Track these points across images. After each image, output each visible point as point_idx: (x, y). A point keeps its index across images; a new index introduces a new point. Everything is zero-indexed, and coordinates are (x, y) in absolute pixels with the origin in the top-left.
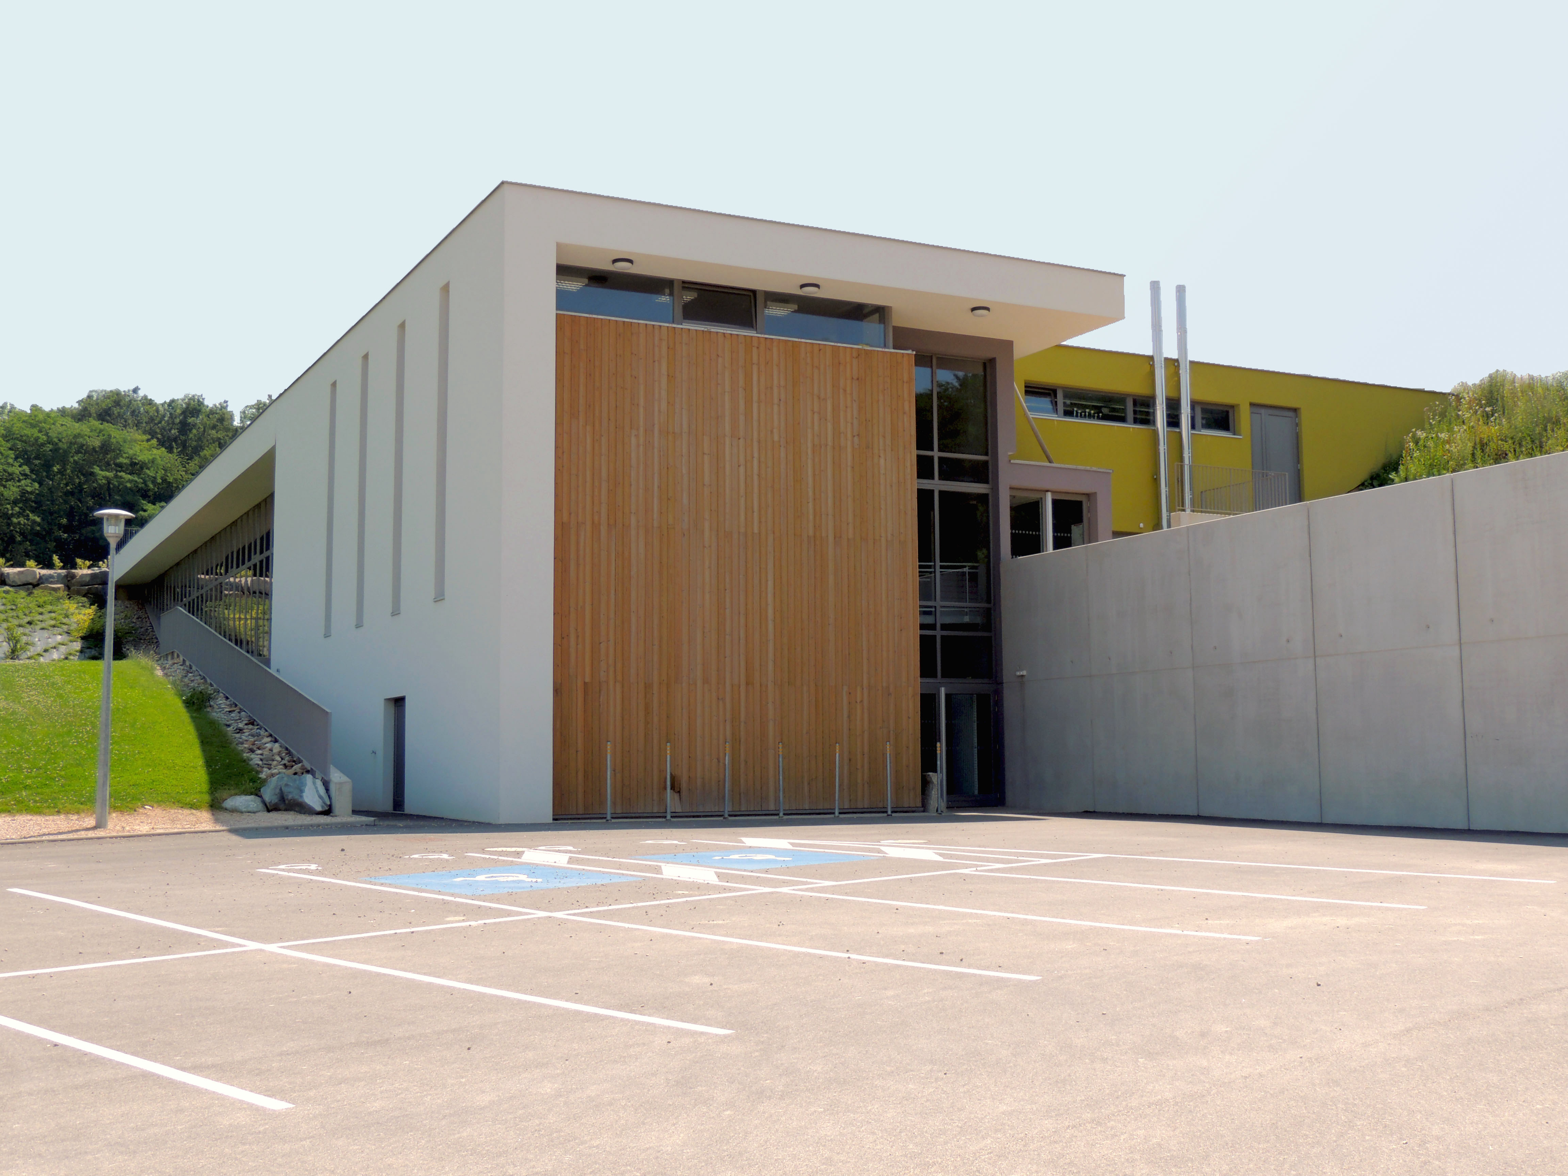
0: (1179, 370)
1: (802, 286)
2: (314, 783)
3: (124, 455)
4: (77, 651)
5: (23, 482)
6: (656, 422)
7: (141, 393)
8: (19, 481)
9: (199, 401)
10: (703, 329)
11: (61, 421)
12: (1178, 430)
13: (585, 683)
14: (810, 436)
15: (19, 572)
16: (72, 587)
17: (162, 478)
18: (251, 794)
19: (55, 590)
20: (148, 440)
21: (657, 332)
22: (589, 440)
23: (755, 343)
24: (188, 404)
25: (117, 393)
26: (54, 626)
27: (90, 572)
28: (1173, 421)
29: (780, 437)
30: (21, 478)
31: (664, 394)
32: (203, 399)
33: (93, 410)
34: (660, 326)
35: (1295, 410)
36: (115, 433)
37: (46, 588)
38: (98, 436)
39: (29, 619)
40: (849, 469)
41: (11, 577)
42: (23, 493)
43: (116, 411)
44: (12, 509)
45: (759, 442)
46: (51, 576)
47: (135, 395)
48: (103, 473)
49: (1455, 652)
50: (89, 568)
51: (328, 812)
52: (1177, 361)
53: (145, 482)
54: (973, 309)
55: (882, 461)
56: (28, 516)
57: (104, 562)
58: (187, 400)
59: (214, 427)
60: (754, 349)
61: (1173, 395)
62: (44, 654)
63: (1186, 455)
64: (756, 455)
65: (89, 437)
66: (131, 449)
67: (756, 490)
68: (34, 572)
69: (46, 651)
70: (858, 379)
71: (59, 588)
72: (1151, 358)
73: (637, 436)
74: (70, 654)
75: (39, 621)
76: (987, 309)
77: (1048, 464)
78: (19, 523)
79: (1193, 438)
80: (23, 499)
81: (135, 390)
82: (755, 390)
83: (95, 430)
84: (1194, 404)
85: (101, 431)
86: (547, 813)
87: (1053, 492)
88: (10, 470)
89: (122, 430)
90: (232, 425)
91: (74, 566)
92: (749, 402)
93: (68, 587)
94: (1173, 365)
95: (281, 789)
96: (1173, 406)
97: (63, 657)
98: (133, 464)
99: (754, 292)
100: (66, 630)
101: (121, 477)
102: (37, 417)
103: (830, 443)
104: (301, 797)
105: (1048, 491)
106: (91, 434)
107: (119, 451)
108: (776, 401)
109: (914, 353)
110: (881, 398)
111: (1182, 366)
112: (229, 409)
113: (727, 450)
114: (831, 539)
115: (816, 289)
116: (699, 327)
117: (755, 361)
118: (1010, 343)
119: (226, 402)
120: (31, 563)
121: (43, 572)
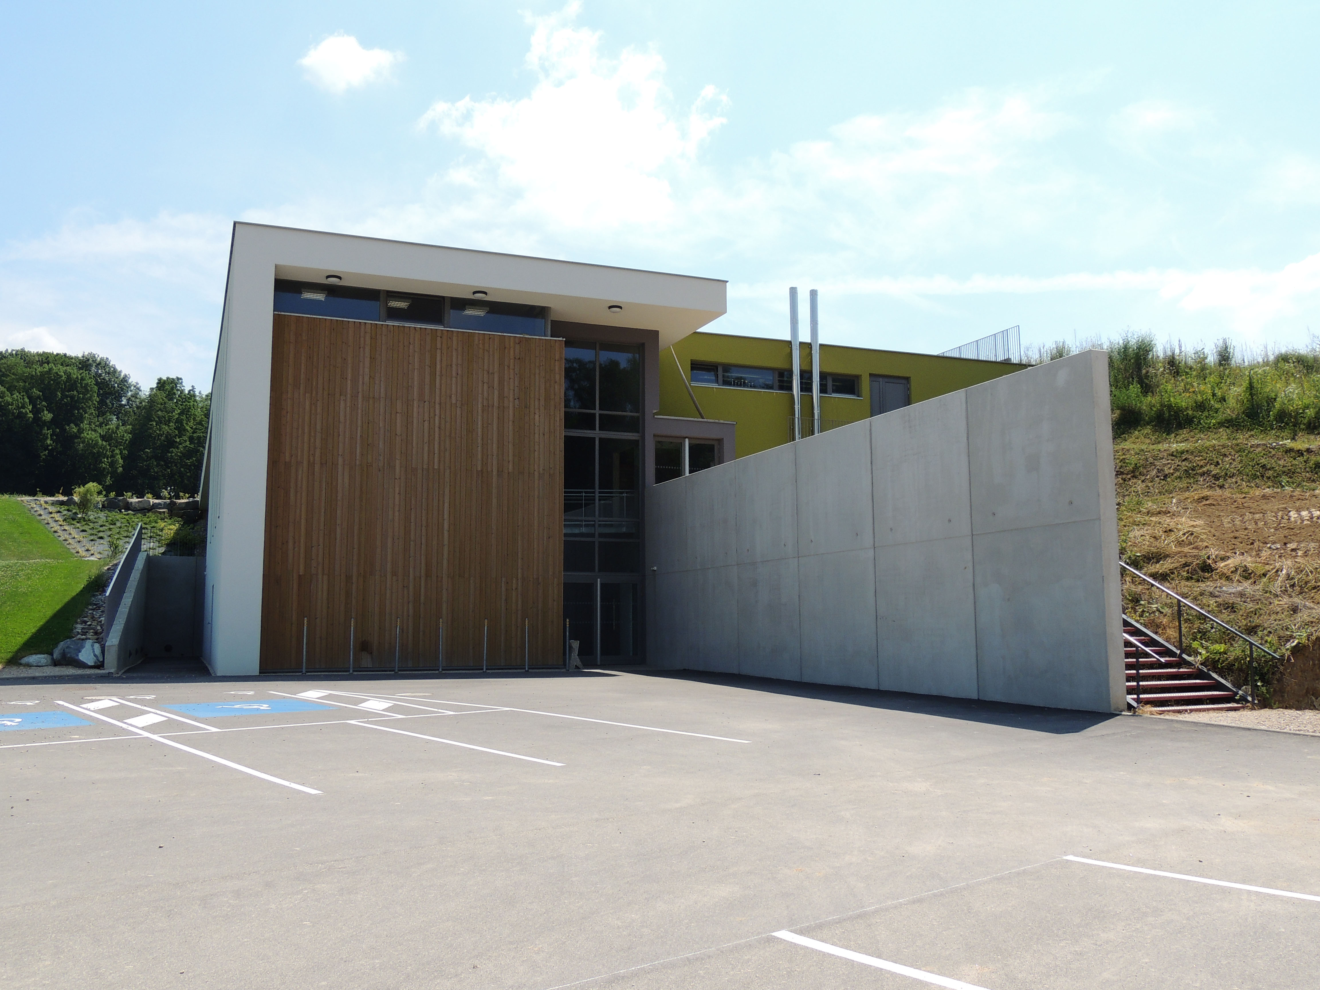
0: (811, 350)
1: (473, 293)
2: (93, 646)
6: (360, 390)
10: (398, 325)
12: (811, 394)
14: (480, 400)
21: (363, 327)
22: (308, 403)
23: (439, 334)
28: (806, 386)
29: (457, 400)
31: (367, 370)
35: (907, 379)
40: (511, 423)
45: (440, 404)
51: (99, 666)
54: (610, 307)
55: (537, 416)
57: (197, 494)
61: (806, 368)
64: (437, 412)
67: (437, 438)
70: (519, 358)
72: (790, 342)
73: (345, 401)
76: (621, 307)
77: (696, 419)
82: (438, 367)
84: (824, 375)
87: (690, 439)
92: (433, 374)
94: (806, 347)
103: (496, 404)
108: (454, 374)
109: (564, 339)
110: (537, 371)
113: (415, 409)
114: (495, 473)
115: (484, 295)
116: (396, 324)
117: (439, 346)
118: (656, 333)
120: (149, 495)
121: (154, 501)
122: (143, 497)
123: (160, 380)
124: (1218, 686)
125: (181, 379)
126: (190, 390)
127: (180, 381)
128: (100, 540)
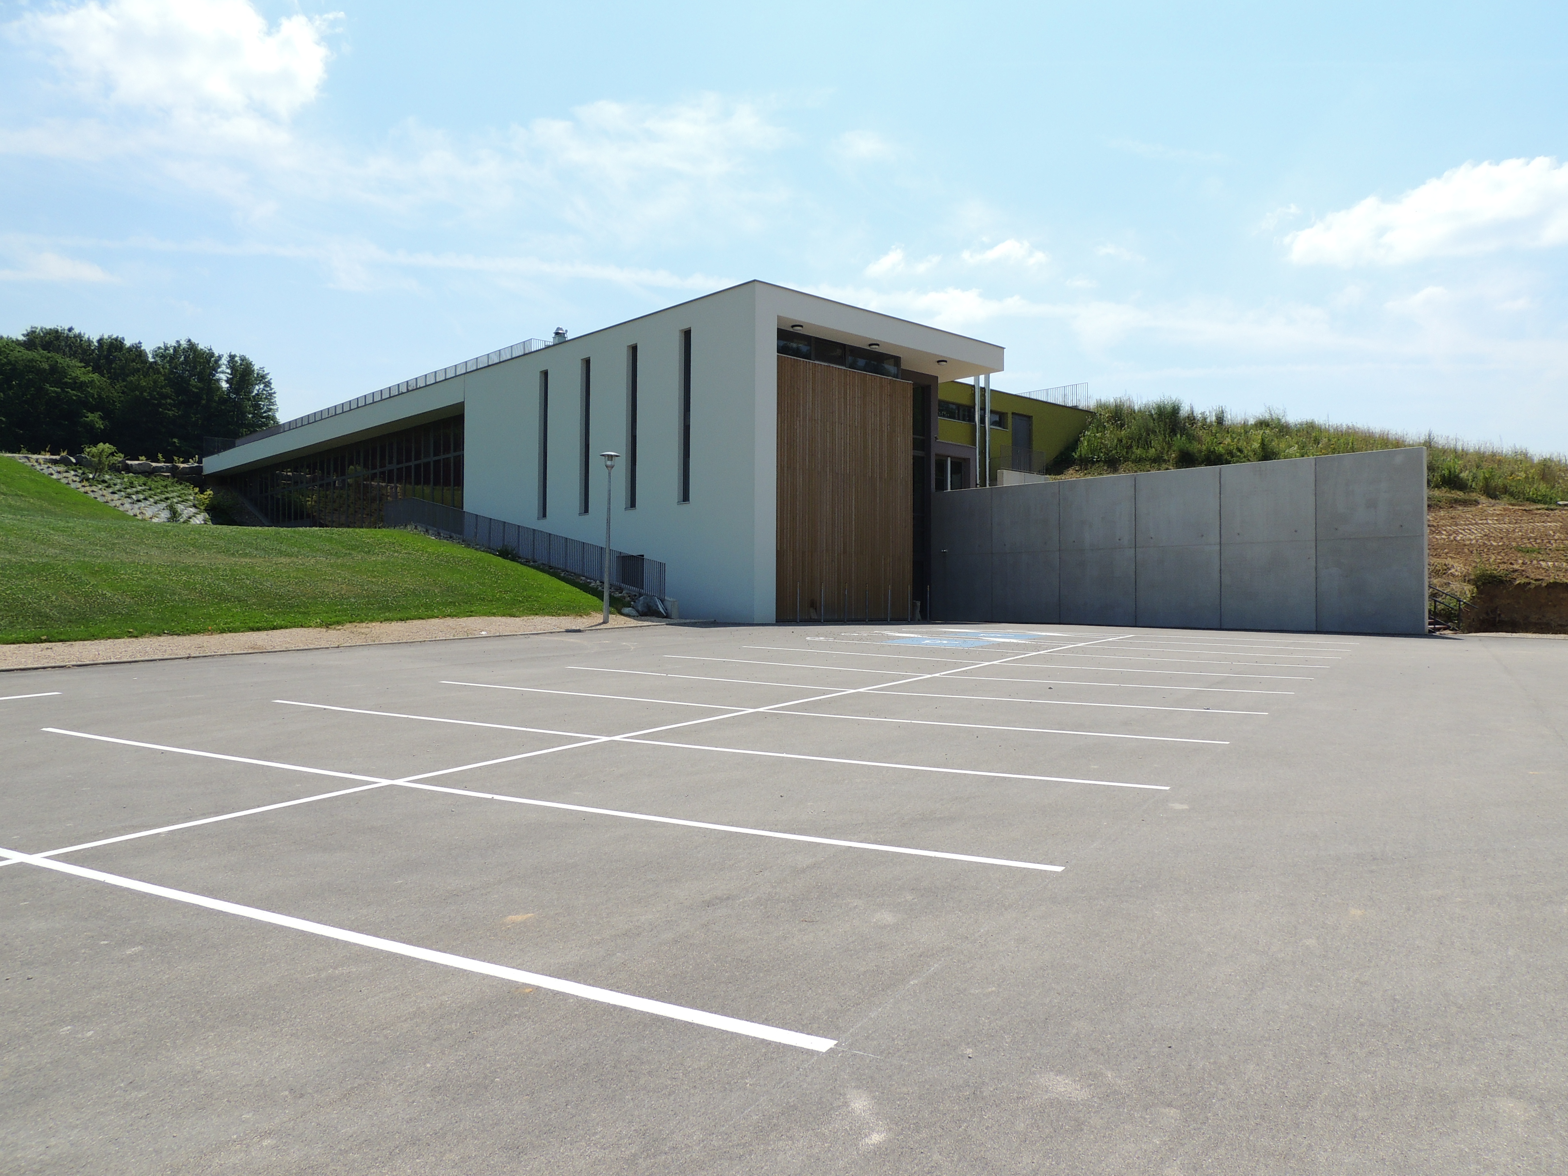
1: (870, 345)
2: (658, 601)
3: (69, 377)
4: (208, 519)
6: (808, 413)
9: (120, 341)
11: (18, 348)
12: (984, 425)
14: (870, 424)
15: (139, 464)
16: (180, 477)
17: (97, 394)
18: (629, 607)
20: (84, 367)
23: (846, 374)
24: (111, 343)
25: (57, 331)
26: (182, 501)
27: (186, 466)
31: (811, 398)
33: (37, 341)
35: (1029, 418)
36: (60, 360)
37: (159, 475)
38: (47, 362)
39: (164, 496)
40: (886, 443)
41: (134, 467)
43: (56, 343)
45: (850, 426)
46: (162, 467)
48: (52, 389)
49: (1218, 548)
50: (183, 462)
52: (984, 388)
54: (939, 362)
55: (899, 440)
57: (193, 460)
58: (110, 340)
59: (134, 361)
60: (847, 377)
61: (983, 406)
63: (988, 439)
64: (848, 433)
65: (41, 362)
66: (73, 372)
67: (848, 452)
68: (150, 464)
69: (190, 518)
70: (890, 395)
75: (172, 497)
76: (946, 361)
79: (989, 430)
81: (70, 330)
82: (848, 398)
83: (44, 357)
85: (48, 358)
86: (774, 617)
87: (951, 457)
89: (63, 358)
90: (148, 361)
91: (174, 461)
92: (845, 404)
95: (646, 604)
97: (202, 522)
98: (75, 383)
99: (844, 345)
100: (191, 504)
103: (878, 429)
104: (659, 610)
105: (946, 455)
106: (42, 360)
107: (64, 373)
108: (856, 404)
109: (911, 383)
110: (899, 406)
111: (987, 391)
112: (142, 348)
113: (836, 430)
114: (878, 479)
115: (877, 347)
117: (848, 383)
118: (937, 378)
119: (140, 343)
120: (143, 458)
121: (154, 464)
122: (138, 460)
128: (140, 503)
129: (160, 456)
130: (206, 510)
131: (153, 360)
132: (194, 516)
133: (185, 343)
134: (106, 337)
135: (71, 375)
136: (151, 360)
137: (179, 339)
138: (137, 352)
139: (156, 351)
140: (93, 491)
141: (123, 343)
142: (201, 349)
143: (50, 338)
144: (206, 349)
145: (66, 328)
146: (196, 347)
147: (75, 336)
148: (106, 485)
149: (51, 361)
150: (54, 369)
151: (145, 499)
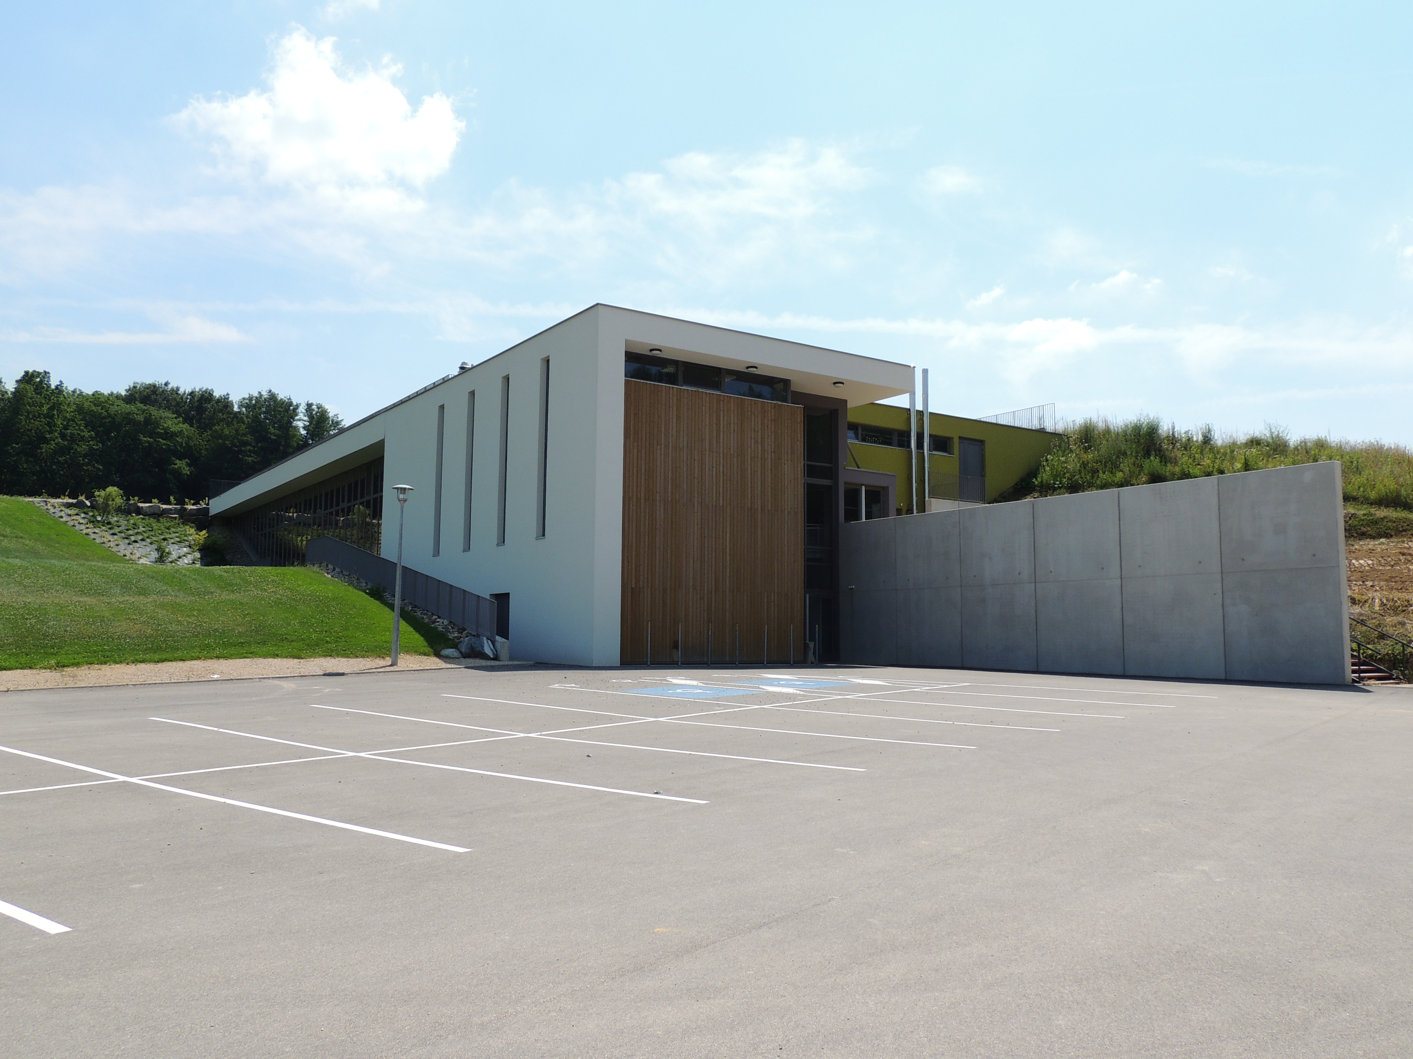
0: (923, 417)
1: (747, 368)
2: (488, 642)
3: (161, 427)
4: (199, 558)
5: (91, 442)
6: (670, 441)
7: (170, 386)
8: (89, 442)
9: (210, 393)
11: (117, 403)
12: (922, 452)
13: (632, 588)
14: (749, 452)
15: (149, 506)
16: (186, 518)
17: (185, 443)
18: (453, 648)
19: (175, 518)
20: (176, 418)
21: (671, 390)
22: (635, 452)
23: (721, 398)
24: (202, 395)
25: (154, 386)
26: (180, 542)
27: (195, 507)
28: (920, 445)
29: (734, 452)
30: (90, 439)
31: (675, 425)
32: (213, 392)
33: (137, 396)
34: (673, 387)
35: (982, 442)
36: (155, 412)
37: (167, 517)
38: (143, 414)
39: (163, 537)
40: (769, 471)
41: (144, 509)
42: (91, 449)
43: (153, 397)
44: (83, 460)
45: (723, 454)
46: (171, 509)
47: (166, 387)
48: (145, 439)
49: (1118, 582)
50: (193, 505)
51: (496, 658)
52: (922, 412)
53: (175, 445)
54: (835, 383)
55: (786, 466)
56: (94, 464)
57: (203, 502)
58: (201, 393)
59: (221, 411)
60: (722, 402)
61: (920, 430)
62: (178, 559)
63: (926, 465)
64: (722, 461)
65: (137, 415)
66: (165, 423)
67: (721, 482)
68: (160, 507)
69: (180, 558)
70: (774, 421)
71: (176, 517)
72: (909, 410)
73: (661, 449)
74: (195, 560)
75: (170, 538)
76: (843, 383)
77: (857, 469)
78: (88, 470)
79: (930, 455)
80: (91, 453)
81: (166, 384)
82: (722, 425)
83: (141, 410)
84: (931, 436)
85: (144, 410)
86: (617, 660)
87: (866, 486)
88: (82, 434)
89: (158, 410)
90: (233, 410)
91: (184, 503)
92: (718, 431)
93: (181, 517)
94: (920, 413)
95: (471, 645)
96: (920, 437)
97: (191, 562)
98: (166, 433)
99: (720, 369)
100: (188, 545)
101: (159, 442)
102: (97, 398)
103: (760, 456)
104: (483, 650)
105: (863, 485)
106: (138, 412)
107: (156, 424)
108: (732, 431)
109: (803, 406)
110: (786, 431)
111: (925, 415)
112: (230, 399)
113: (707, 458)
114: (760, 510)
115: (755, 369)
116: (694, 389)
117: (722, 408)
118: (846, 401)
119: (228, 394)
120: (155, 501)
121: (164, 506)
122: (151, 502)
123: (27, 373)
124: (1378, 670)
125: (49, 373)
126: (58, 385)
127: (48, 375)
128: (136, 544)
129: (172, 498)
130: (200, 550)
131: (237, 410)
132: (184, 556)
133: (266, 393)
134: (197, 390)
135: (163, 426)
136: (236, 409)
137: (260, 391)
138: (224, 403)
139: (241, 402)
140: (94, 533)
141: (212, 395)
142: (282, 399)
143: (147, 393)
144: (285, 399)
145: (163, 383)
146: (276, 397)
147: (172, 390)
148: (110, 526)
149: (147, 413)
150: (148, 421)
151: (143, 540)
